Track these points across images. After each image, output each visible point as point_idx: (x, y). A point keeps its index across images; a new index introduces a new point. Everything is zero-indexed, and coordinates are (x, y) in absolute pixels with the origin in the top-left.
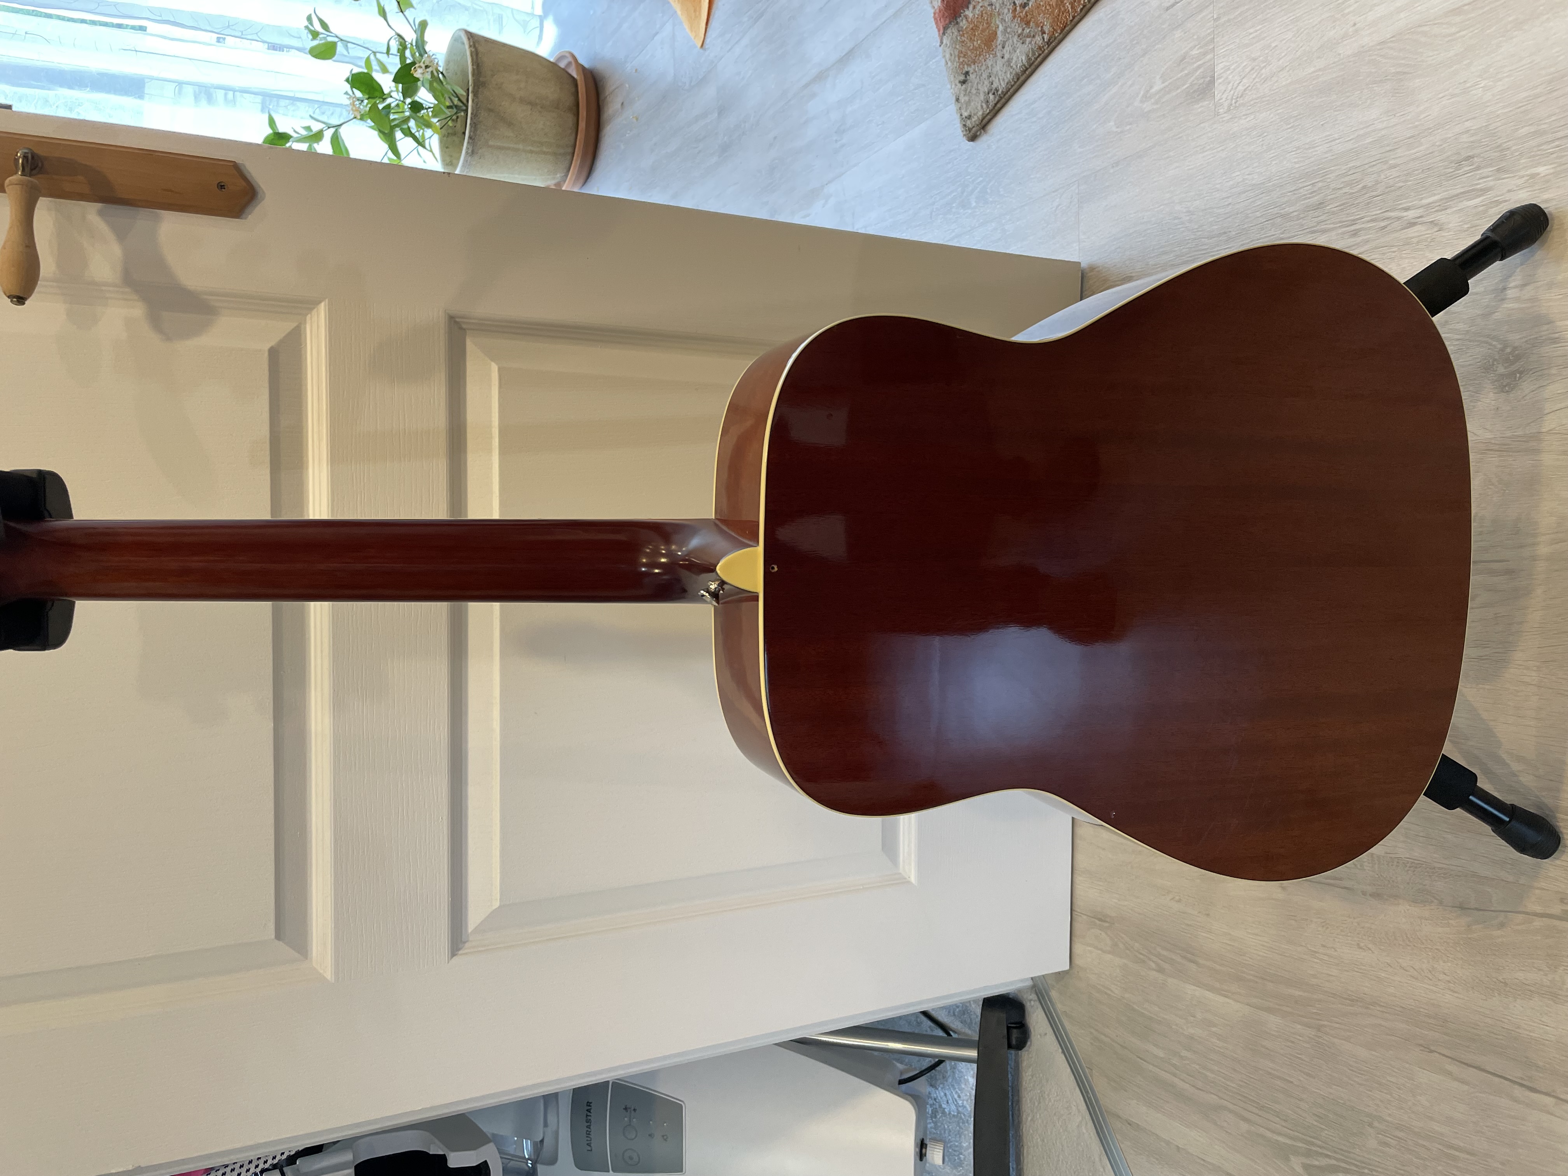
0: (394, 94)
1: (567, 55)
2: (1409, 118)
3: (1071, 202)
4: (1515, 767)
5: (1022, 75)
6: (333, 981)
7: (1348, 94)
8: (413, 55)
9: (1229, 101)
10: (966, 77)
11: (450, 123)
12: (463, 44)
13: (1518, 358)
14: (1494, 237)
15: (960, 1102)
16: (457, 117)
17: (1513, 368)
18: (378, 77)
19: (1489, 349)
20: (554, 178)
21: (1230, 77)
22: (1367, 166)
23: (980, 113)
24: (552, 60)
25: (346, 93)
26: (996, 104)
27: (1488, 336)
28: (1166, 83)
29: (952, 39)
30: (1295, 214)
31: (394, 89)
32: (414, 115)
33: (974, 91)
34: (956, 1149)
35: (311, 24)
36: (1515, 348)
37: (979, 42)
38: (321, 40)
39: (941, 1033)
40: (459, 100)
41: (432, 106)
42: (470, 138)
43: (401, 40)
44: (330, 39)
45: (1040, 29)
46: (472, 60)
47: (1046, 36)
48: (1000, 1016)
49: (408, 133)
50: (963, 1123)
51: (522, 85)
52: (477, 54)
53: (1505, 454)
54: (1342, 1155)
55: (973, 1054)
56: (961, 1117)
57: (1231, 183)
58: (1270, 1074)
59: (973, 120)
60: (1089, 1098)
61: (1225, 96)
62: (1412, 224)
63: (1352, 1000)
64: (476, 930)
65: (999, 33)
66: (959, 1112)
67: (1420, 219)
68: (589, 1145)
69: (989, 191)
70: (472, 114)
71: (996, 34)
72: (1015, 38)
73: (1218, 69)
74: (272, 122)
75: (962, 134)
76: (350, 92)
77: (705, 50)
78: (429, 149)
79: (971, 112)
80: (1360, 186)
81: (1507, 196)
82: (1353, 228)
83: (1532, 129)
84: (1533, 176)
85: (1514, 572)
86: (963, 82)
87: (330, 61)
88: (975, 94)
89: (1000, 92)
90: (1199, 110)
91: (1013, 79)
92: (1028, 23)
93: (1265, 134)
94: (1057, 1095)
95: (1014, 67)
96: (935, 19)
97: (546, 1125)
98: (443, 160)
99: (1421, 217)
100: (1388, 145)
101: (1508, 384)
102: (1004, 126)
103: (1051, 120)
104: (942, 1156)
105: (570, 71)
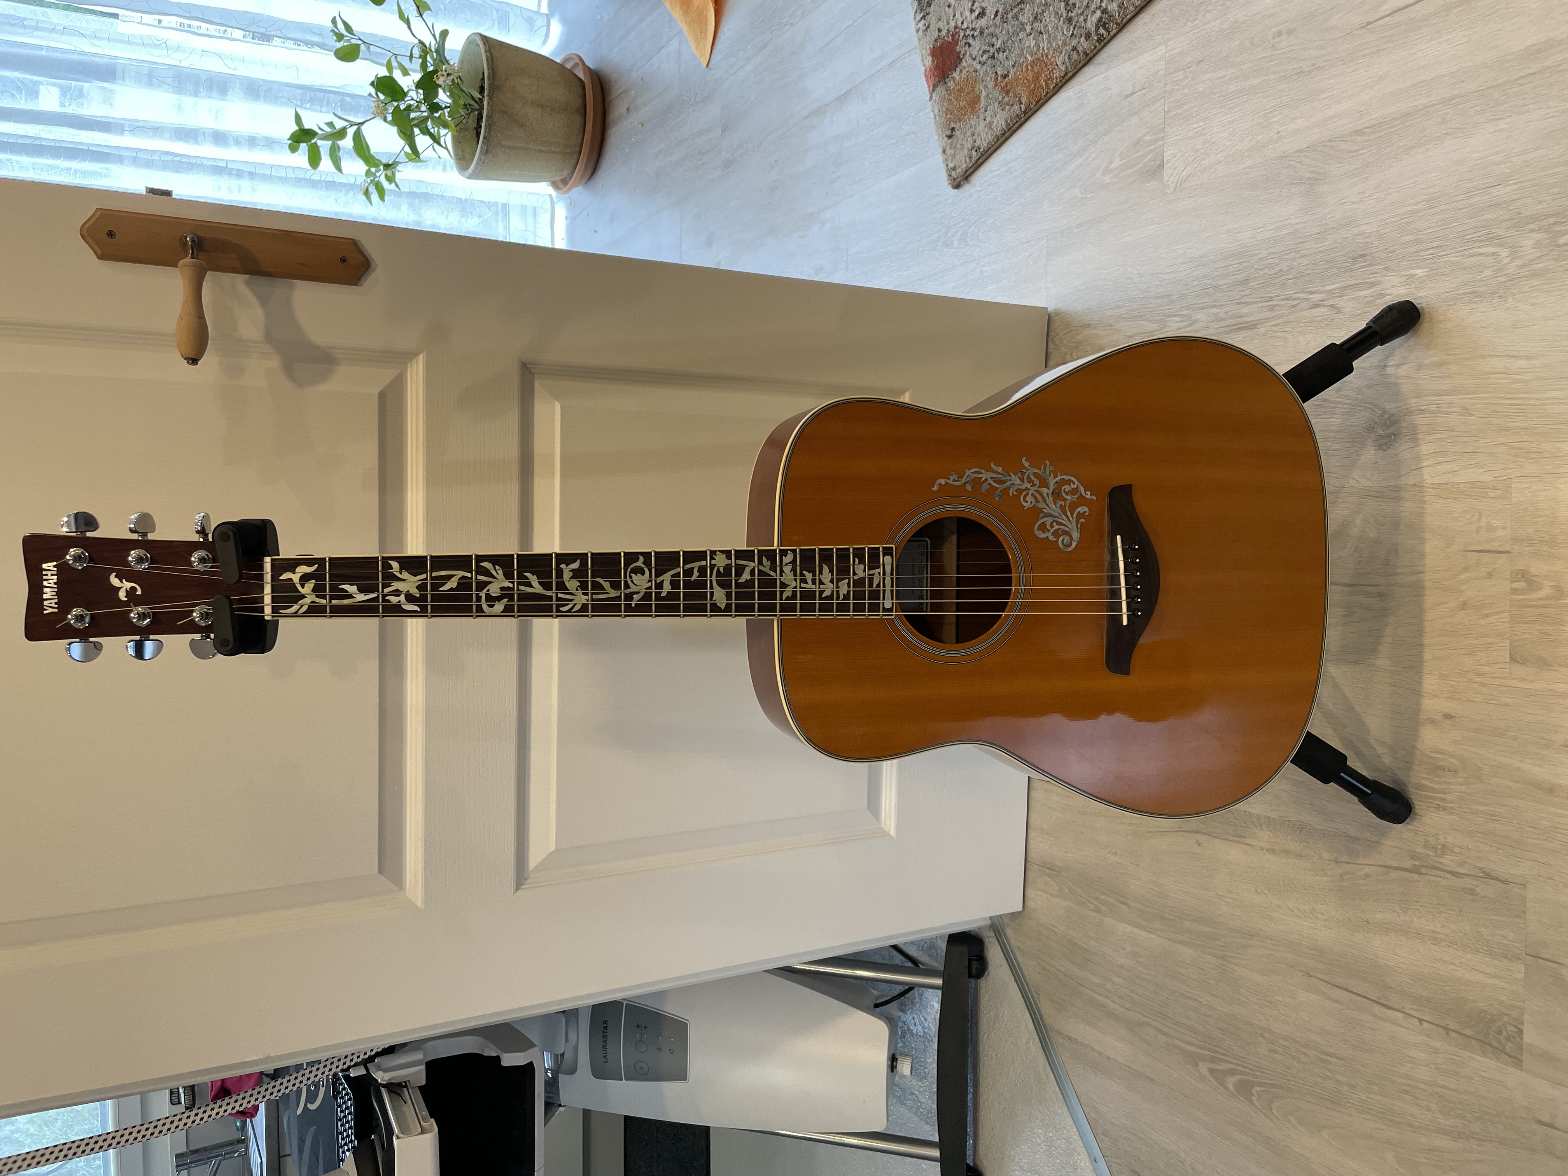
0: (414, 95)
1: (575, 57)
2: (1318, 217)
3: (1040, 254)
4: (1380, 750)
6: (423, 907)
7: (1270, 191)
8: (434, 62)
9: (1174, 184)
10: (952, 132)
12: (478, 47)
13: (1394, 423)
14: (1376, 328)
15: (926, 1025)
17: (1390, 431)
18: (397, 75)
19: (1372, 414)
20: (561, 175)
21: (1176, 163)
22: (1283, 253)
23: (964, 166)
24: (558, 62)
25: (372, 96)
26: (978, 160)
27: (1371, 403)
28: (1124, 161)
29: (940, 96)
30: (1225, 286)
31: (415, 91)
32: (431, 115)
33: (958, 146)
34: (922, 1064)
35: (336, 26)
36: (1391, 415)
37: (964, 103)
38: (345, 42)
39: (910, 965)
41: (448, 105)
42: (485, 138)
43: (423, 47)
44: (353, 41)
45: (1018, 99)
46: (488, 64)
47: (1022, 106)
48: (962, 950)
49: (426, 132)
50: (929, 1042)
51: (534, 88)
52: (492, 59)
53: (1380, 499)
54: (1239, 1060)
55: (939, 982)
57: (1174, 254)
58: (1184, 995)
59: (958, 171)
60: (1037, 1018)
61: (1172, 178)
62: (1316, 306)
63: (1250, 935)
64: (537, 869)
65: (982, 98)
66: (925, 1033)
68: (605, 1057)
69: (969, 235)
70: (487, 116)
71: (980, 98)
72: (996, 105)
73: (1167, 155)
74: (298, 119)
75: (947, 182)
76: (374, 94)
77: (710, 69)
78: (444, 146)
79: (955, 164)
80: (1278, 269)
81: (1391, 291)
82: (1270, 303)
83: (1413, 238)
84: (1411, 276)
86: (950, 137)
87: (355, 63)
88: (960, 149)
89: (981, 150)
90: (1151, 188)
91: (993, 140)
92: (1007, 93)
93: (1204, 216)
94: (1009, 1017)
95: (995, 129)
96: (926, 76)
97: (567, 1040)
98: (456, 155)
99: (1323, 300)
100: (1300, 238)
101: (1385, 444)
102: (985, 179)
103: (1025, 180)
104: (909, 1069)
105: (576, 72)
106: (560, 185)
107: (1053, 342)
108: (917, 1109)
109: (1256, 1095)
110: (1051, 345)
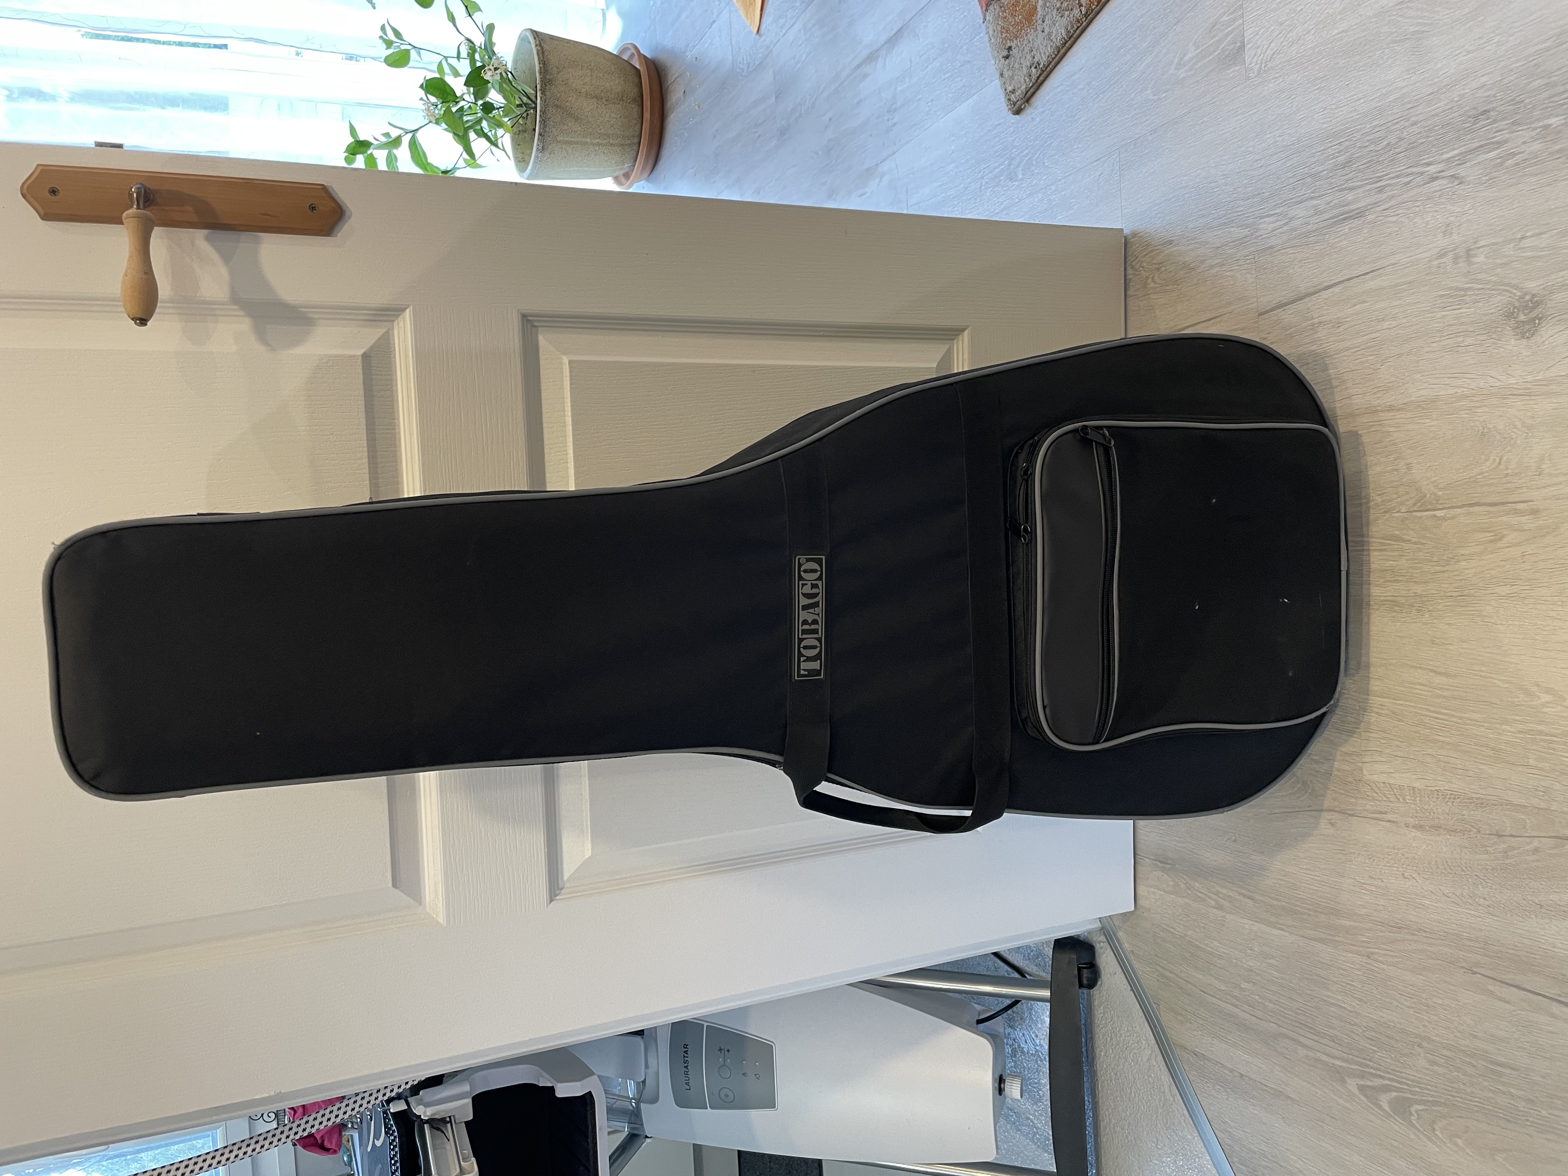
0: (466, 97)
1: (630, 46)
2: (1427, 75)
3: (1112, 171)
5: (1062, 48)
6: (445, 924)
7: (1370, 54)
8: (482, 61)
9: (1258, 66)
10: (1009, 52)
11: (521, 121)
12: (530, 42)
13: (1537, 304)
15: (1037, 1042)
16: (528, 114)
17: (1533, 315)
18: (450, 80)
19: (1510, 297)
20: (622, 169)
21: (1259, 41)
22: (1390, 124)
23: (1024, 87)
24: (615, 53)
25: (421, 99)
26: (1038, 78)
28: (1199, 51)
29: (994, 15)
30: (1325, 173)
31: (466, 92)
32: (486, 116)
33: (1017, 66)
34: (1035, 1086)
35: (385, 33)
36: (1534, 295)
37: (1020, 17)
38: (395, 49)
39: (1016, 975)
40: (529, 98)
41: (502, 105)
42: (540, 134)
43: (471, 44)
44: (403, 47)
45: (1077, 2)
46: (539, 58)
47: (1083, 9)
48: (1070, 957)
49: (482, 134)
50: (1041, 1061)
51: (587, 80)
52: (543, 52)
53: (1527, 397)
54: (1394, 1075)
55: (1047, 993)
56: (1039, 1056)
57: (1263, 145)
58: (1325, 1001)
59: (1017, 94)
60: (1158, 1032)
61: (1254, 61)
62: (1434, 179)
63: (1399, 928)
64: (571, 877)
65: (1039, 7)
66: (1037, 1051)
67: (1441, 174)
68: (687, 1084)
69: (1034, 163)
70: (541, 111)
71: (1036, 8)
72: (1055, 12)
73: (1248, 34)
74: (353, 131)
75: (1007, 108)
76: (425, 98)
77: (761, 36)
78: (501, 148)
79: (1014, 87)
80: (1385, 143)
82: (1378, 184)
83: (1544, 81)
84: (1546, 127)
85: (1538, 511)
86: (1007, 57)
87: (405, 69)
88: (1018, 69)
89: (1041, 66)
90: (1231, 75)
91: (1054, 52)
93: (1293, 97)
94: (1128, 1031)
95: (1054, 40)
97: (647, 1067)
98: (516, 158)
99: (1442, 171)
100: (1409, 103)
101: (1529, 330)
102: (1047, 98)
103: (1091, 91)
104: (1019, 1091)
105: (633, 63)
106: (623, 180)
107: (1133, 267)
108: (1033, 1136)
109: (1416, 1115)
110: (1130, 271)
